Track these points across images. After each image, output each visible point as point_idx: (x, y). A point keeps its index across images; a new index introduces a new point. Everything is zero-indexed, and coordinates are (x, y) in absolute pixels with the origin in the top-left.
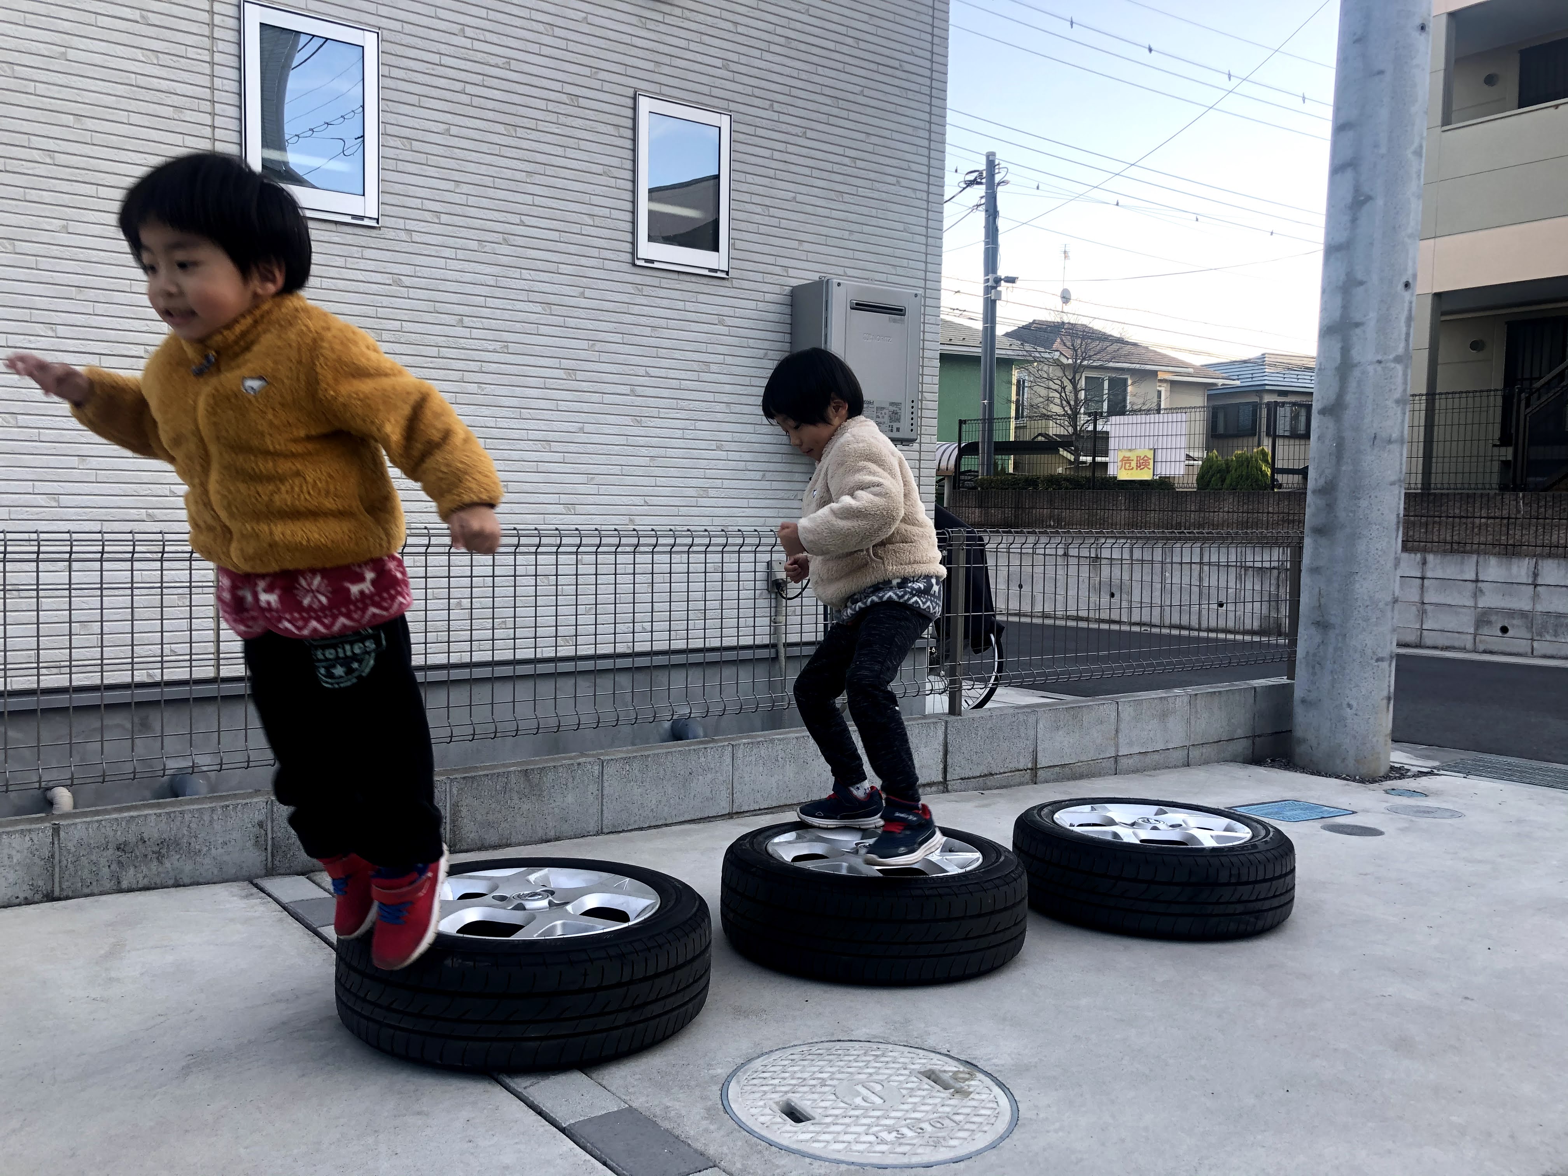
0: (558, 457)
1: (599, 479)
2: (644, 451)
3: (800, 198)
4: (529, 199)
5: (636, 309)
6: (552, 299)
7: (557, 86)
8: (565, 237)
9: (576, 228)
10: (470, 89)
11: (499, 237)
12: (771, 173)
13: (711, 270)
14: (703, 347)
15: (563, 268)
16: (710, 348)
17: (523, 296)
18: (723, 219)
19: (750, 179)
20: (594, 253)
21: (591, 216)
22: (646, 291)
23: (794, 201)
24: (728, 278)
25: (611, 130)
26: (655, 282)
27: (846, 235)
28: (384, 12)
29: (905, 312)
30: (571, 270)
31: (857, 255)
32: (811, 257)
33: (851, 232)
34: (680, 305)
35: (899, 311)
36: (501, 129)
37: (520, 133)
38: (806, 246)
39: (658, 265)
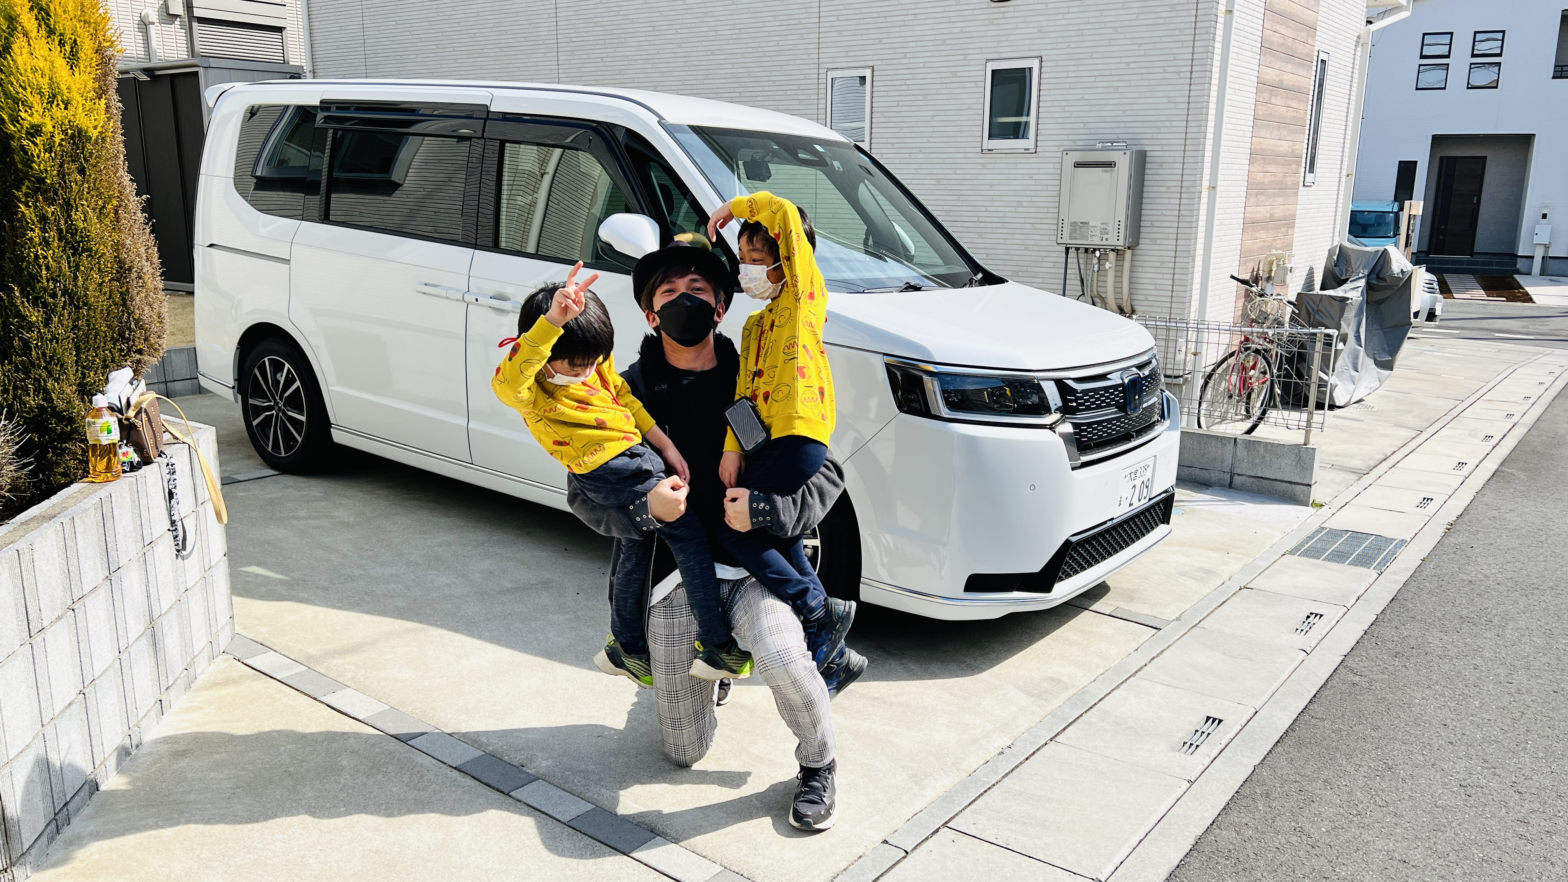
3: (1086, 97)
4: (931, 129)
5: (981, 177)
6: (941, 176)
7: (946, 69)
8: (948, 145)
9: (953, 139)
10: (908, 82)
11: (918, 150)
12: (1067, 86)
13: (1025, 150)
14: (1019, 193)
15: (947, 161)
16: (1023, 193)
17: (927, 177)
18: (1032, 119)
19: (1053, 92)
20: (962, 150)
21: (961, 132)
22: (988, 166)
23: (1082, 99)
24: (1036, 152)
25: (973, 85)
26: (993, 161)
27: (1120, 113)
28: (875, 57)
29: (1115, 164)
30: (950, 161)
31: (1128, 125)
32: (1092, 131)
33: (1124, 111)
34: (1006, 171)
35: (1110, 165)
36: (920, 98)
37: (929, 97)
38: (1089, 125)
39: (994, 151)
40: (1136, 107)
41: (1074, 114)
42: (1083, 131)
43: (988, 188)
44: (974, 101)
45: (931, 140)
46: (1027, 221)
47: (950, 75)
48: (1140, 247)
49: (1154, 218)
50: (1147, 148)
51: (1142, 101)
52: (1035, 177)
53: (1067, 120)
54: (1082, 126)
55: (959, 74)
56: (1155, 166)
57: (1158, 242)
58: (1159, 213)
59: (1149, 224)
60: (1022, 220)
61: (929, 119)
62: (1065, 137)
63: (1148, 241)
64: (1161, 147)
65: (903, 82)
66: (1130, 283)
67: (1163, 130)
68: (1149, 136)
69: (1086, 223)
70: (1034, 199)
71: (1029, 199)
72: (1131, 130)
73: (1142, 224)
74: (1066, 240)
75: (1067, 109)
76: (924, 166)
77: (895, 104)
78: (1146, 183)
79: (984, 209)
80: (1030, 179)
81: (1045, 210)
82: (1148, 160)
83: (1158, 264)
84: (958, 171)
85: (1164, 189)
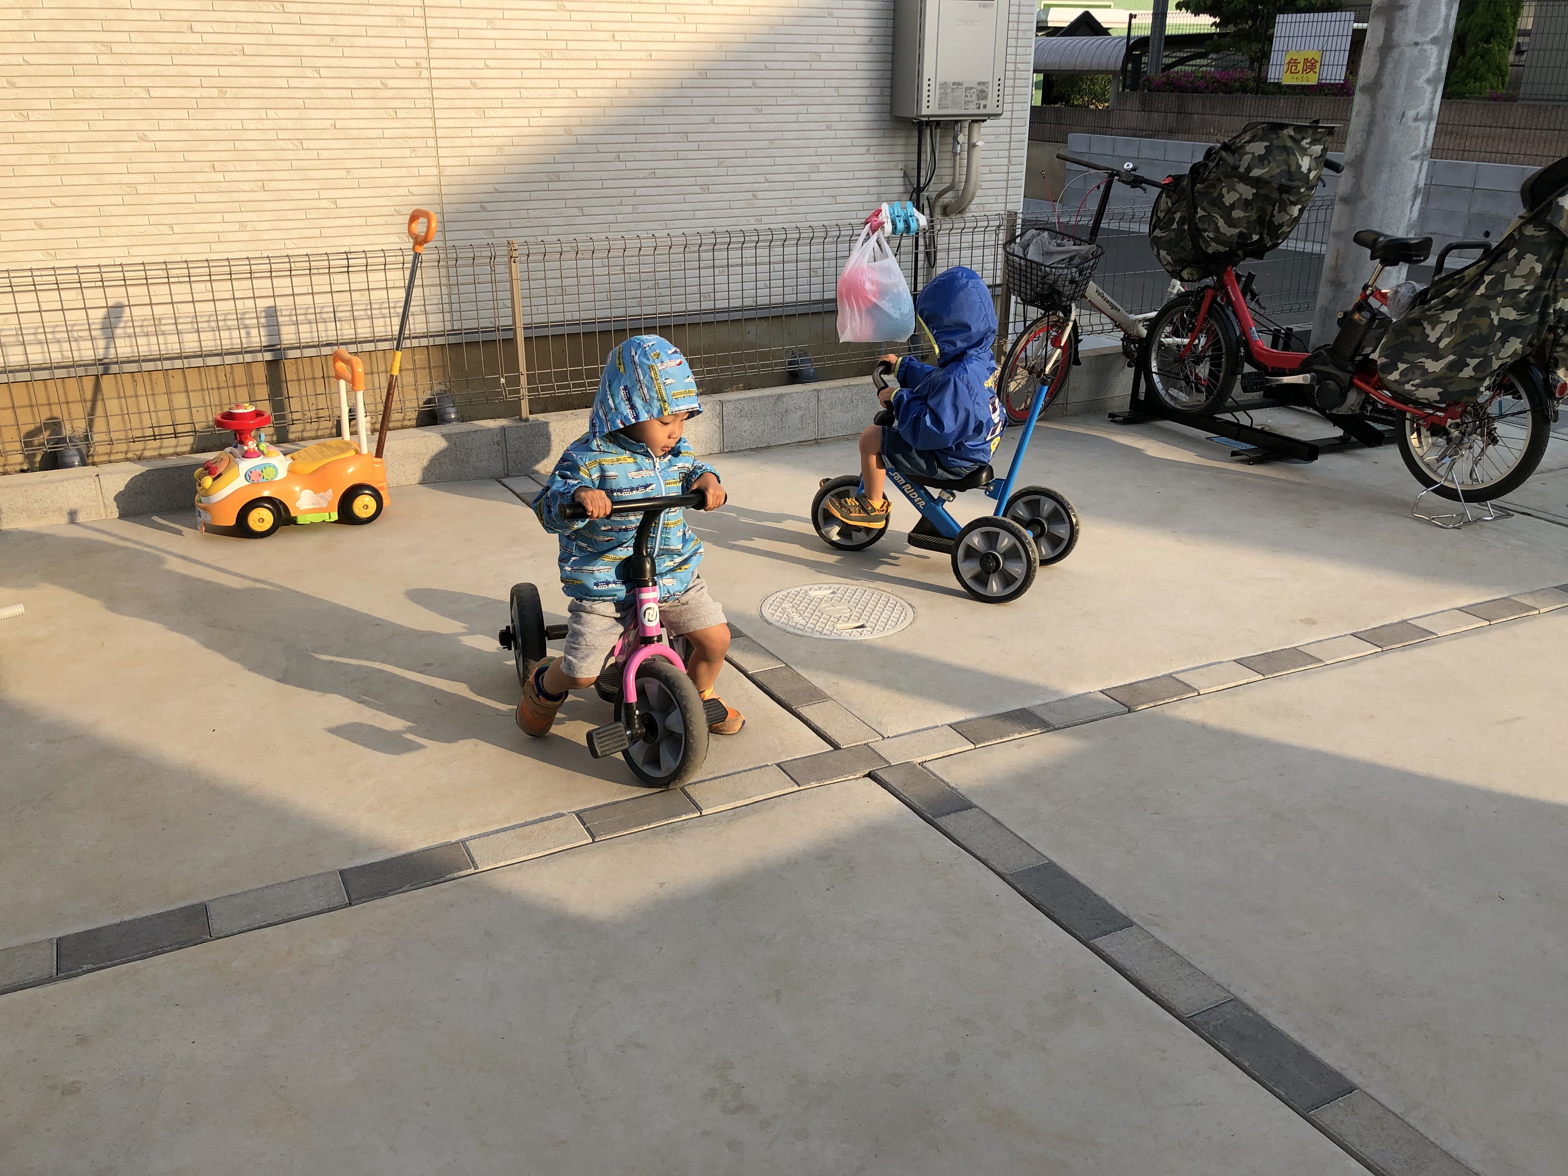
0: (694, 146)
1: (727, 162)
2: (764, 136)
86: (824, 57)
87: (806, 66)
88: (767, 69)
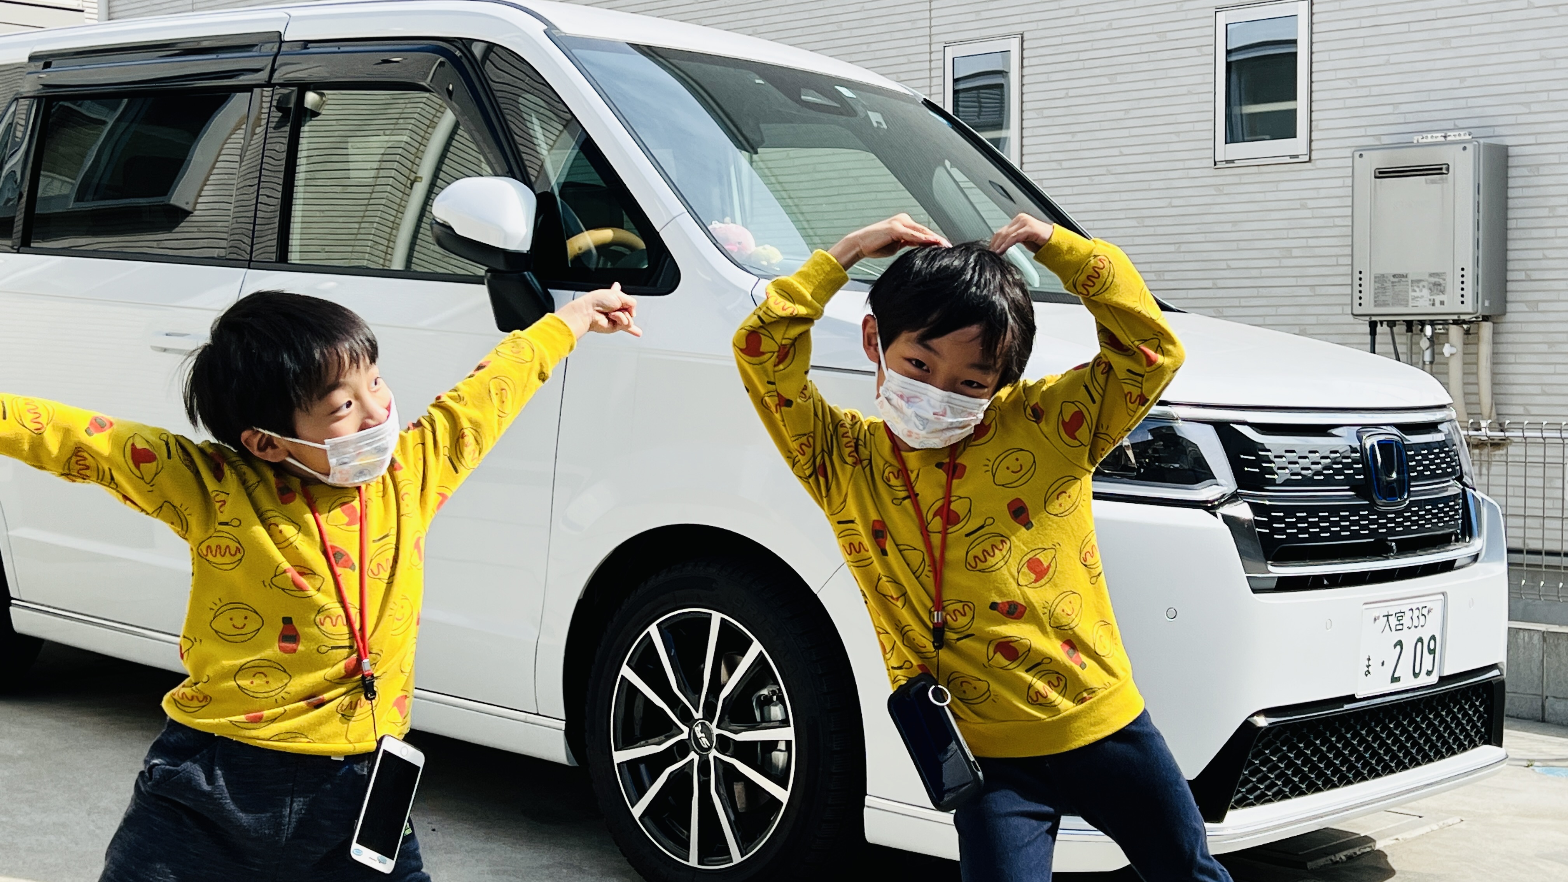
3: (1393, 59)
5: (1217, 209)
6: (1144, 213)
7: (1149, 29)
8: (1155, 158)
9: (1164, 148)
10: (1083, 56)
11: (1103, 170)
12: (1360, 42)
13: (1292, 157)
14: (1284, 234)
16: (1292, 234)
18: (1301, 104)
19: (1334, 55)
20: (1180, 165)
21: (1177, 133)
22: (1227, 190)
23: (1388, 63)
24: (1310, 160)
25: (1194, 52)
26: (1236, 180)
27: (1456, 83)
28: (1026, 18)
29: (1448, 169)
30: (1160, 184)
31: (1471, 102)
32: (1410, 118)
33: (1463, 79)
34: (1260, 197)
35: (1438, 170)
36: (1105, 80)
37: (1120, 78)
38: (1404, 108)
39: (1237, 163)
40: (1483, 71)
41: (1375, 91)
42: (1392, 119)
43: (1228, 227)
44: (1198, 79)
45: (1126, 150)
46: (1300, 281)
47: (1154, 38)
48: (1509, 317)
49: (1531, 265)
50: (1507, 141)
51: (1494, 59)
52: (1311, 204)
53: (1363, 102)
54: (1389, 109)
55: (1170, 36)
56: (1525, 171)
57: (1542, 306)
58: (1538, 254)
59: (1522, 276)
60: (1293, 282)
61: (1121, 115)
62: (1361, 132)
63: (1523, 307)
64: (1533, 137)
65: (1074, 56)
66: (1494, 384)
67: (1534, 107)
68: (1511, 120)
69: (1403, 276)
70: (1312, 242)
71: (1303, 242)
72: (1478, 112)
73: (1511, 276)
74: (1369, 307)
75: (1361, 82)
76: (1116, 197)
77: (1062, 94)
78: (1511, 203)
79: (1223, 265)
80: (1304, 207)
81: (1333, 261)
82: (1511, 162)
83: (1544, 348)
84: (1176, 202)
85: (1545, 212)
86: (1295, 253)
87: (1275, 263)
88: (1229, 268)
